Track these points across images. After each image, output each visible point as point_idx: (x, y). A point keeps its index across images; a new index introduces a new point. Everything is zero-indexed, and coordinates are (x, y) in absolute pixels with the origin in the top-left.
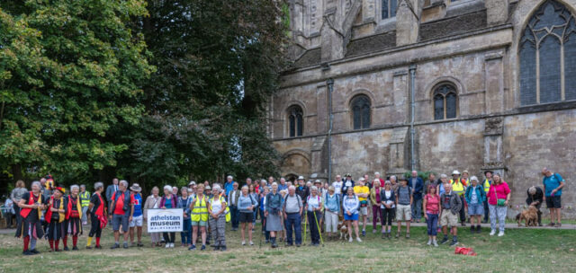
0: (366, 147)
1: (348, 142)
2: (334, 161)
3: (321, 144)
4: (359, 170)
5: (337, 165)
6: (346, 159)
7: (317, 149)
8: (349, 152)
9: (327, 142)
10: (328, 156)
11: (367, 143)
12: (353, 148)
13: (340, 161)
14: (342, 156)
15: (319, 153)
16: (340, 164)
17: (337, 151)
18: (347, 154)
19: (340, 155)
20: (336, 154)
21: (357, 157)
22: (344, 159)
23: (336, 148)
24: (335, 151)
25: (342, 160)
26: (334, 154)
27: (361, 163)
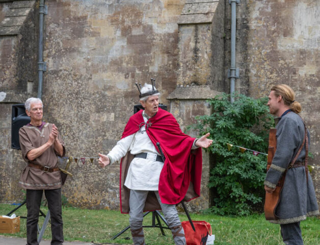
0: (126, 31)
1: (85, 18)
2: (50, 64)
3: (20, 21)
4: (110, 88)
5: (55, 72)
6: (79, 60)
7: (10, 30)
8: (87, 44)
9: (35, 16)
10: (36, 50)
11: (128, 22)
12: (95, 34)
13: (65, 64)
14: (70, 51)
15: (14, 42)
16: (65, 70)
17: (59, 40)
18: (82, 48)
19: (63, 49)
20: (55, 47)
21: (104, 57)
22: (73, 59)
23: (56, 31)
24: (53, 40)
25: (69, 61)
26: (52, 46)
27: (113, 71)
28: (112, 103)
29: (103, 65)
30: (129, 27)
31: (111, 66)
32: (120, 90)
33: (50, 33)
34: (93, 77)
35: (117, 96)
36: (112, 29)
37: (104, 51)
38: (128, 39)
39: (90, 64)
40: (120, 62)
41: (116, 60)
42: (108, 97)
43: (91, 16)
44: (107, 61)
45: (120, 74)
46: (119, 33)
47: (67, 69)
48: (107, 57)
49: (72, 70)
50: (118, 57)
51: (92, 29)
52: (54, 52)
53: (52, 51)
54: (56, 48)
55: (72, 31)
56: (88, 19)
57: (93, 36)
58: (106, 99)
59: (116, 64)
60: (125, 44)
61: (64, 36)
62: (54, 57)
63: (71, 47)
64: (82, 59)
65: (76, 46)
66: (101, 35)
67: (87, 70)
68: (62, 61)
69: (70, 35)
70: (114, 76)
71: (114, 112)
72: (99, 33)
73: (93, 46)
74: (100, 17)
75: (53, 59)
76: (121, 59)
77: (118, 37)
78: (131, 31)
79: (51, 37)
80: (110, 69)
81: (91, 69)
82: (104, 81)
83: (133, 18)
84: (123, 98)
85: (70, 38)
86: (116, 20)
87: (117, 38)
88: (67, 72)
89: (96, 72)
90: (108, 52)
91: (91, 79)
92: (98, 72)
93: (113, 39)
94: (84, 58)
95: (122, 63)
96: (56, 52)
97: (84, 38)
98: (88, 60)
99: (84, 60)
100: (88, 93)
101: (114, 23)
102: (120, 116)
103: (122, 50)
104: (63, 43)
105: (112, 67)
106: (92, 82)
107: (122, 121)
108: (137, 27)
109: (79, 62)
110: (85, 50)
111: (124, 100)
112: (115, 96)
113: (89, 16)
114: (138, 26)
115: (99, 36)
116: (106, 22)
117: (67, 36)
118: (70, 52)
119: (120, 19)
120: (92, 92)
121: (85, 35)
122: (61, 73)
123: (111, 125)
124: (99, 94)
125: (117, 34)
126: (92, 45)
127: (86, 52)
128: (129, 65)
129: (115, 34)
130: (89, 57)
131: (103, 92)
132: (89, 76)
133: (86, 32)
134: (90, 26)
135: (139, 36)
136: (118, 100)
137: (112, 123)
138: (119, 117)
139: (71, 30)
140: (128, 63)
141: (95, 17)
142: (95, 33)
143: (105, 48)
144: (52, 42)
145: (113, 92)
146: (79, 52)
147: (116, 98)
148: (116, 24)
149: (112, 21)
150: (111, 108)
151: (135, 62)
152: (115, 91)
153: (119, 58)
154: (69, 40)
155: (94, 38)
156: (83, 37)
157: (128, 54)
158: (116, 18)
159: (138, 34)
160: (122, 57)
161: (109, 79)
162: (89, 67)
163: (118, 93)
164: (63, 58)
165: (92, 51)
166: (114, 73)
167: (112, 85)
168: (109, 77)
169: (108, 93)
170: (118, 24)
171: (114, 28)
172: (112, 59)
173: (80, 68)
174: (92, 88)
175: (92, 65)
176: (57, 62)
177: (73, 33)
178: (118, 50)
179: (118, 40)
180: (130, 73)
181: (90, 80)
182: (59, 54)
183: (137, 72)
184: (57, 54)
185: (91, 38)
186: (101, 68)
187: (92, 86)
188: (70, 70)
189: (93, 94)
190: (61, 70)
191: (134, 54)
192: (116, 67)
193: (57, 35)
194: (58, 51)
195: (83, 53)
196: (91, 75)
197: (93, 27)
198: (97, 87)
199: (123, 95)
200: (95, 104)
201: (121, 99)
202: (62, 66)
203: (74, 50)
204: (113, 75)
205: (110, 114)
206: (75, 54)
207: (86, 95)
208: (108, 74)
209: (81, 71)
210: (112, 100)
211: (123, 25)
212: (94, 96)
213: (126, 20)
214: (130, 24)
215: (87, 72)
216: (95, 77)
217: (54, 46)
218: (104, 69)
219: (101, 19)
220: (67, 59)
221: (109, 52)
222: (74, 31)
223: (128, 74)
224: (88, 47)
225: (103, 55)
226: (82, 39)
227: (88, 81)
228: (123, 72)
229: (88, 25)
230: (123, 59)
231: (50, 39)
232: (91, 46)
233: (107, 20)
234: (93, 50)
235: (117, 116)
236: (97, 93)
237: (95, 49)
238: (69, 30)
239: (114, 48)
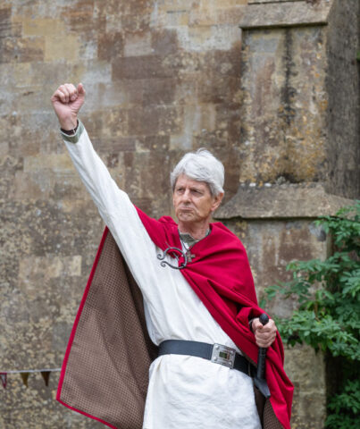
28: (76, 230)
30: (118, 36)
34: (26, 163)
35: (89, 212)
36: (74, 41)
38: (114, 66)
39: (18, 130)
40: (94, 126)
42: (65, 214)
43: (19, 10)
46: (91, 52)
50: (90, 112)
51: (23, 41)
56: (13, 17)
57: (26, 59)
58: (59, 221)
60: (107, 79)
66: (47, 56)
67: (10, 145)
71: (80, 252)
72: (41, 52)
73: (27, 84)
74: (43, 13)
76: (96, 117)
77: (89, 61)
78: (122, 46)
81: (20, 143)
82: (54, 173)
83: (127, 13)
86: (84, 20)
87: (86, 64)
89: (32, 150)
91: (21, 168)
92: (38, 150)
93: (76, 67)
94: (4, 117)
95: (99, 126)
98: (14, 122)
99: (4, 120)
100: (13, 206)
101: (78, 27)
103: (101, 94)
106: (24, 176)
108: (136, 37)
110: (4, 95)
112: (83, 211)
113: (14, 10)
114: (141, 34)
115: (42, 59)
116: (58, 23)
119: (95, 15)
120: (25, 203)
121: (5, 56)
123: (73, 286)
124: (42, 208)
125: (87, 55)
126: (23, 82)
127: (10, 100)
128: (119, 133)
129: (82, 53)
130: (15, 113)
131: (51, 201)
132: (16, 162)
133: (6, 51)
134: (18, 35)
135: (143, 58)
136: (91, 222)
137: (75, 281)
140: (114, 128)
141: (30, 12)
142: (30, 51)
145: (78, 202)
147: (87, 218)
148: (84, 30)
149: (74, 22)
150: (73, 243)
151: (132, 126)
152: (82, 199)
153: (94, 116)
155: (28, 66)
157: (117, 104)
158: (82, 13)
159: (140, 53)
160: (101, 114)
161: (67, 170)
162: (16, 139)
163: (90, 204)
165: (25, 99)
167: (75, 184)
168: (68, 163)
169: (64, 206)
170: (90, 29)
171: (79, 38)
174: (24, 192)
175: (24, 134)
179: (89, 69)
180: (122, 154)
181: (18, 174)
183: (140, 149)
185: (21, 65)
186: (45, 143)
187: (23, 186)
189: (28, 209)
191: (130, 106)
196: (21, 160)
197: (25, 37)
198: (36, 191)
200: (32, 232)
205: (71, 260)
207: (10, 209)
208: (65, 155)
210: (74, 222)
211: (104, 31)
212: (29, 213)
213: (111, 17)
214: (119, 28)
215: (10, 152)
216: (30, 164)
218: (54, 144)
219: (47, 18)
223: (115, 156)
224: (13, 88)
227: (14, 174)
228: (102, 151)
229: (13, 31)
230: (103, 118)
232: (19, 86)
233: (62, 19)
234: (25, 94)
235: (88, 263)
236: (38, 204)
237: (29, 93)
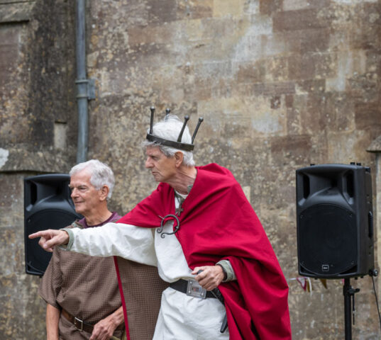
2: (104, 83)
6: (166, 71)
7: (13, 12)
8: (184, 34)
10: (70, 53)
12: (201, 12)
13: (136, 81)
15: (21, 36)
16: (136, 95)
17: (121, 29)
18: (171, 43)
19: (131, 48)
20: (113, 44)
21: (223, 61)
22: (154, 69)
23: (115, 9)
24: (107, 29)
25: (145, 74)
26: (105, 43)
27: (243, 93)
28: (245, 165)
29: (222, 82)
31: (239, 81)
32: (262, 133)
33: (101, 14)
34: (199, 107)
35: (255, 148)
37: (223, 48)
38: (274, 19)
39: (191, 78)
40: (258, 72)
41: (251, 68)
42: (234, 150)
44: (229, 71)
45: (261, 98)
46: (254, 8)
47: (142, 93)
48: (230, 63)
49: (151, 95)
50: (254, 60)
51: (194, 1)
52: (110, 56)
53: (106, 54)
54: (115, 46)
55: (149, 7)
57: (197, 16)
58: (230, 157)
59: (251, 77)
60: (269, 31)
61: (131, 20)
62: (111, 67)
63: (147, 44)
64: (174, 68)
65: (160, 40)
66: (215, 13)
67: (185, 91)
68: (130, 74)
69: (144, 18)
70: (247, 103)
71: (248, 183)
72: (210, 10)
73: (197, 38)
75: (108, 70)
76: (260, 64)
77: (252, 16)
78: (281, 2)
79: (103, 24)
80: (238, 89)
81: (194, 89)
82: (224, 115)
84: (270, 151)
85: (144, 22)
87: (250, 18)
88: (142, 99)
89: (205, 95)
90: (231, 50)
91: (195, 112)
92: (209, 95)
93: (241, 21)
94: (179, 67)
95: (263, 73)
96: (115, 55)
97: (177, 22)
98: (188, 71)
99: (179, 70)
102: (264, 193)
103: (263, 45)
104: (130, 35)
105: (241, 84)
107: (267, 202)
109: (168, 76)
110: (178, 48)
111: (270, 156)
112: (250, 148)
115: (211, 16)
117: (139, 20)
118: (146, 54)
121: (178, 14)
122: (129, 101)
124: (214, 146)
125: (250, 10)
126: (194, 37)
127: (183, 52)
128: (280, 78)
129: (246, 9)
130: (188, 64)
131: (222, 140)
132: (190, 107)
133: (179, 9)
135: (300, 12)
136: (257, 157)
138: (260, 196)
139: (147, 4)
140: (276, 74)
142: (201, 9)
143: (224, 42)
144: (105, 33)
145: (246, 139)
146: (166, 53)
147: (254, 153)
150: (242, 176)
151: (292, 71)
152: (249, 137)
153: (257, 64)
154: (143, 27)
155: (199, 21)
156: (174, 20)
157: (277, 53)
159: (297, 7)
160: (264, 62)
161: (235, 112)
162: (190, 86)
163: (257, 142)
164: (132, 69)
165: (197, 51)
166: (246, 97)
167: (243, 124)
168: (236, 106)
169: (233, 143)
172: (240, 67)
173: (170, 89)
175: (197, 82)
176: (118, 77)
177: (151, 11)
178: (254, 45)
179: (253, 22)
180: (283, 96)
182: (123, 61)
183: (299, 92)
184: (118, 59)
185: (193, 21)
186: (215, 88)
188: (148, 94)
189: (202, 146)
190: (127, 96)
191: (290, 54)
192: (249, 84)
193: (115, 17)
194: (120, 53)
195: (176, 55)
196: (195, 104)
198: (209, 131)
199: (269, 146)
201: (265, 155)
202: (128, 86)
203: (155, 50)
204: (243, 102)
206: (158, 58)
208: (234, 99)
209: (173, 96)
210: (243, 157)
212: (203, 150)
215: (185, 98)
216: (203, 107)
217: (109, 43)
218: (223, 90)
220: (141, 69)
221: (233, 51)
222: (153, 7)
223: (277, 98)
224: (186, 42)
225: (219, 58)
226: (173, 23)
228: (266, 95)
230: (266, 66)
231: (102, 27)
232: (191, 39)
234: (197, 47)
235: (256, 192)
236: (211, 142)
237: (201, 46)
238: (143, 5)
239: (245, 40)
